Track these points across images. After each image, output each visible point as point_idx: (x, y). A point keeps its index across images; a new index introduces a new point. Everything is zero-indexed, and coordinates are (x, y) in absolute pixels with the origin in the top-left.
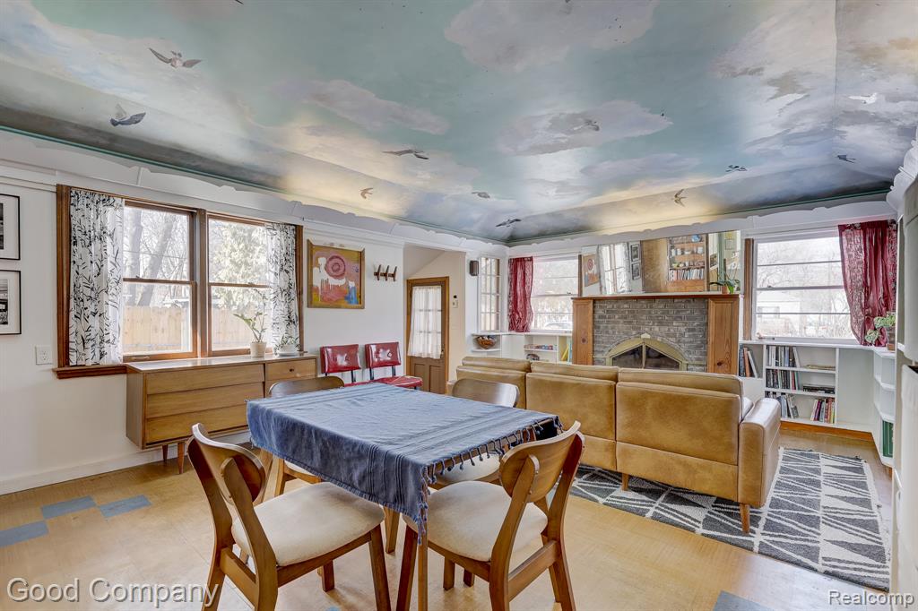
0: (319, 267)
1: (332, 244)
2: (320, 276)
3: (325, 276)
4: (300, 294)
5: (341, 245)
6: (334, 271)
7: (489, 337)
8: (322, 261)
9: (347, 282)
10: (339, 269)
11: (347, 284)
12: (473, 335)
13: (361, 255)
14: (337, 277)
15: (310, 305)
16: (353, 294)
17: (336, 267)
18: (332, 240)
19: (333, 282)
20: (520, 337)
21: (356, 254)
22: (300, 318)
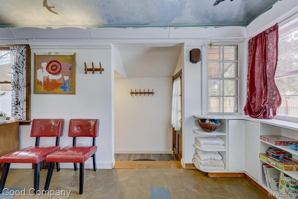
0: (42, 68)
1: (50, 53)
2: (42, 74)
3: (46, 74)
4: (28, 85)
5: (56, 53)
6: (52, 70)
7: (212, 120)
8: (44, 65)
9: (63, 77)
10: (56, 69)
11: (62, 78)
12: (194, 117)
13: (73, 57)
14: (54, 74)
15: (35, 92)
16: (67, 85)
17: (54, 68)
18: (49, 51)
19: (52, 77)
20: (256, 123)
21: (69, 58)
22: (28, 101)
